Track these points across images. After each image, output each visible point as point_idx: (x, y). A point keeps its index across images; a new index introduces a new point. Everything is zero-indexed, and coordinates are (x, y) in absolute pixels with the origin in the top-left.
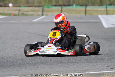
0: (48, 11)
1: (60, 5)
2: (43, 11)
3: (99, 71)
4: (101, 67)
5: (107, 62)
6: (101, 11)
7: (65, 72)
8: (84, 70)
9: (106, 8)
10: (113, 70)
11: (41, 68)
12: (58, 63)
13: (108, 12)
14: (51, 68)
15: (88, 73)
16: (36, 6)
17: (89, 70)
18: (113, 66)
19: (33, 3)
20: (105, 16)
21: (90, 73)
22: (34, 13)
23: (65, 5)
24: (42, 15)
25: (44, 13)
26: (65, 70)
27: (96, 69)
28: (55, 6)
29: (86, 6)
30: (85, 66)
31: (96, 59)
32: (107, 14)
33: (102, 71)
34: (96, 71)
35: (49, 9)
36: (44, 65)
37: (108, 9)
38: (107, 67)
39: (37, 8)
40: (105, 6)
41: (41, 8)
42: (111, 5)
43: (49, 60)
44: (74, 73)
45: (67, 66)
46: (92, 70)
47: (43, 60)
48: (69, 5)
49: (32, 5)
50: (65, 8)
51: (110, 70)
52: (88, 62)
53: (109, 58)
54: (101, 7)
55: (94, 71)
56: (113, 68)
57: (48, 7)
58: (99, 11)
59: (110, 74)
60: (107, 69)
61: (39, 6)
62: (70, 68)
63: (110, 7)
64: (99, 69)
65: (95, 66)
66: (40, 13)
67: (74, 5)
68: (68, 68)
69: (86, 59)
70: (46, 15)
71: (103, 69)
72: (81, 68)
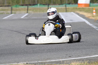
0: (17, 10)
1: (26, 5)
2: (12, 10)
3: (59, 59)
4: (61, 56)
5: (66, 51)
6: (61, 9)
7: (30, 61)
8: (46, 59)
9: (66, 6)
10: (71, 58)
11: (10, 58)
12: (24, 53)
13: (67, 10)
14: (19, 57)
15: (50, 61)
16: (6, 6)
17: (50, 58)
18: (71, 54)
19: (4, 4)
20: (65, 13)
21: (51, 61)
22: (5, 12)
23: (30, 5)
24: (11, 13)
25: (13, 12)
26: (30, 59)
27: (56, 58)
28: (22, 5)
29: (48, 5)
30: (48, 55)
31: (57, 49)
32: (66, 11)
33: (62, 59)
34: (57, 59)
35: (17, 8)
36: (12, 55)
37: (67, 7)
38: (66, 56)
39: (7, 8)
40: (64, 5)
41: (10, 8)
42: (69, 4)
43: (17, 51)
44: (38, 61)
45: (32, 56)
46: (53, 58)
47: (12, 51)
48: (34, 5)
49: (3, 5)
50: (30, 7)
51: (69, 58)
52: (50, 52)
53: (67, 48)
54: (61, 5)
55: (55, 59)
56: (71, 56)
57: (16, 7)
58: (60, 9)
59: (68, 61)
60: (66, 57)
61: (8, 6)
62: (35, 57)
63: (69, 5)
64: (59, 57)
65: (56, 55)
66: (10, 12)
67: (38, 4)
68: (33, 57)
69: (49, 49)
70: (15, 13)
71: (63, 57)
72: (44, 57)
